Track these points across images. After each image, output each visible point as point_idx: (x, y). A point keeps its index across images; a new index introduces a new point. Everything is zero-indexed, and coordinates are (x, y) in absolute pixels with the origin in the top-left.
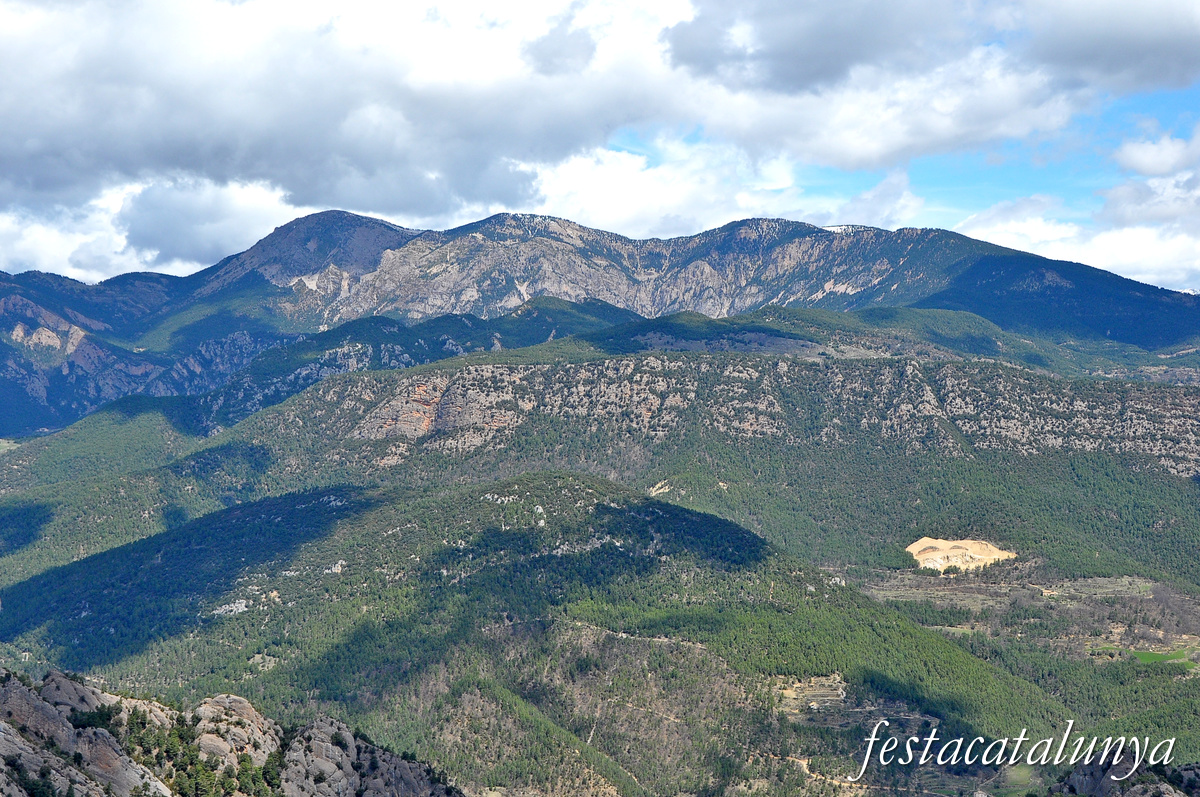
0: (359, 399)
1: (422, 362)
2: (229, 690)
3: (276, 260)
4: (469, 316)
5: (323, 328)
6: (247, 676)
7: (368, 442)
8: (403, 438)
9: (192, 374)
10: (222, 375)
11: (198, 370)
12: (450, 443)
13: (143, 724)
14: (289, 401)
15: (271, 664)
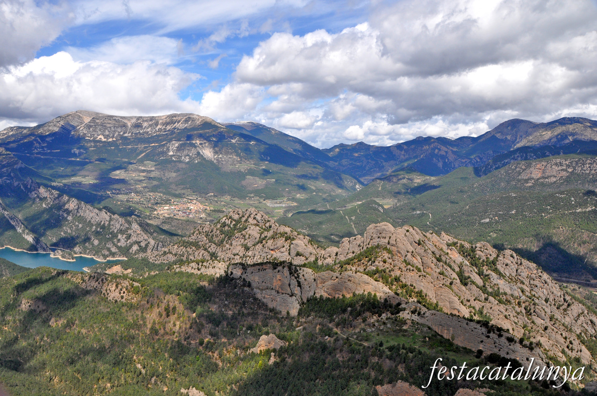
0: (521, 168)
1: (539, 158)
2: (484, 241)
3: (499, 132)
4: (553, 146)
5: (512, 149)
6: (489, 238)
7: (523, 179)
8: (533, 179)
9: (477, 161)
10: (485, 162)
11: (479, 160)
12: (547, 180)
13: (463, 247)
14: (502, 168)
15: (495, 235)
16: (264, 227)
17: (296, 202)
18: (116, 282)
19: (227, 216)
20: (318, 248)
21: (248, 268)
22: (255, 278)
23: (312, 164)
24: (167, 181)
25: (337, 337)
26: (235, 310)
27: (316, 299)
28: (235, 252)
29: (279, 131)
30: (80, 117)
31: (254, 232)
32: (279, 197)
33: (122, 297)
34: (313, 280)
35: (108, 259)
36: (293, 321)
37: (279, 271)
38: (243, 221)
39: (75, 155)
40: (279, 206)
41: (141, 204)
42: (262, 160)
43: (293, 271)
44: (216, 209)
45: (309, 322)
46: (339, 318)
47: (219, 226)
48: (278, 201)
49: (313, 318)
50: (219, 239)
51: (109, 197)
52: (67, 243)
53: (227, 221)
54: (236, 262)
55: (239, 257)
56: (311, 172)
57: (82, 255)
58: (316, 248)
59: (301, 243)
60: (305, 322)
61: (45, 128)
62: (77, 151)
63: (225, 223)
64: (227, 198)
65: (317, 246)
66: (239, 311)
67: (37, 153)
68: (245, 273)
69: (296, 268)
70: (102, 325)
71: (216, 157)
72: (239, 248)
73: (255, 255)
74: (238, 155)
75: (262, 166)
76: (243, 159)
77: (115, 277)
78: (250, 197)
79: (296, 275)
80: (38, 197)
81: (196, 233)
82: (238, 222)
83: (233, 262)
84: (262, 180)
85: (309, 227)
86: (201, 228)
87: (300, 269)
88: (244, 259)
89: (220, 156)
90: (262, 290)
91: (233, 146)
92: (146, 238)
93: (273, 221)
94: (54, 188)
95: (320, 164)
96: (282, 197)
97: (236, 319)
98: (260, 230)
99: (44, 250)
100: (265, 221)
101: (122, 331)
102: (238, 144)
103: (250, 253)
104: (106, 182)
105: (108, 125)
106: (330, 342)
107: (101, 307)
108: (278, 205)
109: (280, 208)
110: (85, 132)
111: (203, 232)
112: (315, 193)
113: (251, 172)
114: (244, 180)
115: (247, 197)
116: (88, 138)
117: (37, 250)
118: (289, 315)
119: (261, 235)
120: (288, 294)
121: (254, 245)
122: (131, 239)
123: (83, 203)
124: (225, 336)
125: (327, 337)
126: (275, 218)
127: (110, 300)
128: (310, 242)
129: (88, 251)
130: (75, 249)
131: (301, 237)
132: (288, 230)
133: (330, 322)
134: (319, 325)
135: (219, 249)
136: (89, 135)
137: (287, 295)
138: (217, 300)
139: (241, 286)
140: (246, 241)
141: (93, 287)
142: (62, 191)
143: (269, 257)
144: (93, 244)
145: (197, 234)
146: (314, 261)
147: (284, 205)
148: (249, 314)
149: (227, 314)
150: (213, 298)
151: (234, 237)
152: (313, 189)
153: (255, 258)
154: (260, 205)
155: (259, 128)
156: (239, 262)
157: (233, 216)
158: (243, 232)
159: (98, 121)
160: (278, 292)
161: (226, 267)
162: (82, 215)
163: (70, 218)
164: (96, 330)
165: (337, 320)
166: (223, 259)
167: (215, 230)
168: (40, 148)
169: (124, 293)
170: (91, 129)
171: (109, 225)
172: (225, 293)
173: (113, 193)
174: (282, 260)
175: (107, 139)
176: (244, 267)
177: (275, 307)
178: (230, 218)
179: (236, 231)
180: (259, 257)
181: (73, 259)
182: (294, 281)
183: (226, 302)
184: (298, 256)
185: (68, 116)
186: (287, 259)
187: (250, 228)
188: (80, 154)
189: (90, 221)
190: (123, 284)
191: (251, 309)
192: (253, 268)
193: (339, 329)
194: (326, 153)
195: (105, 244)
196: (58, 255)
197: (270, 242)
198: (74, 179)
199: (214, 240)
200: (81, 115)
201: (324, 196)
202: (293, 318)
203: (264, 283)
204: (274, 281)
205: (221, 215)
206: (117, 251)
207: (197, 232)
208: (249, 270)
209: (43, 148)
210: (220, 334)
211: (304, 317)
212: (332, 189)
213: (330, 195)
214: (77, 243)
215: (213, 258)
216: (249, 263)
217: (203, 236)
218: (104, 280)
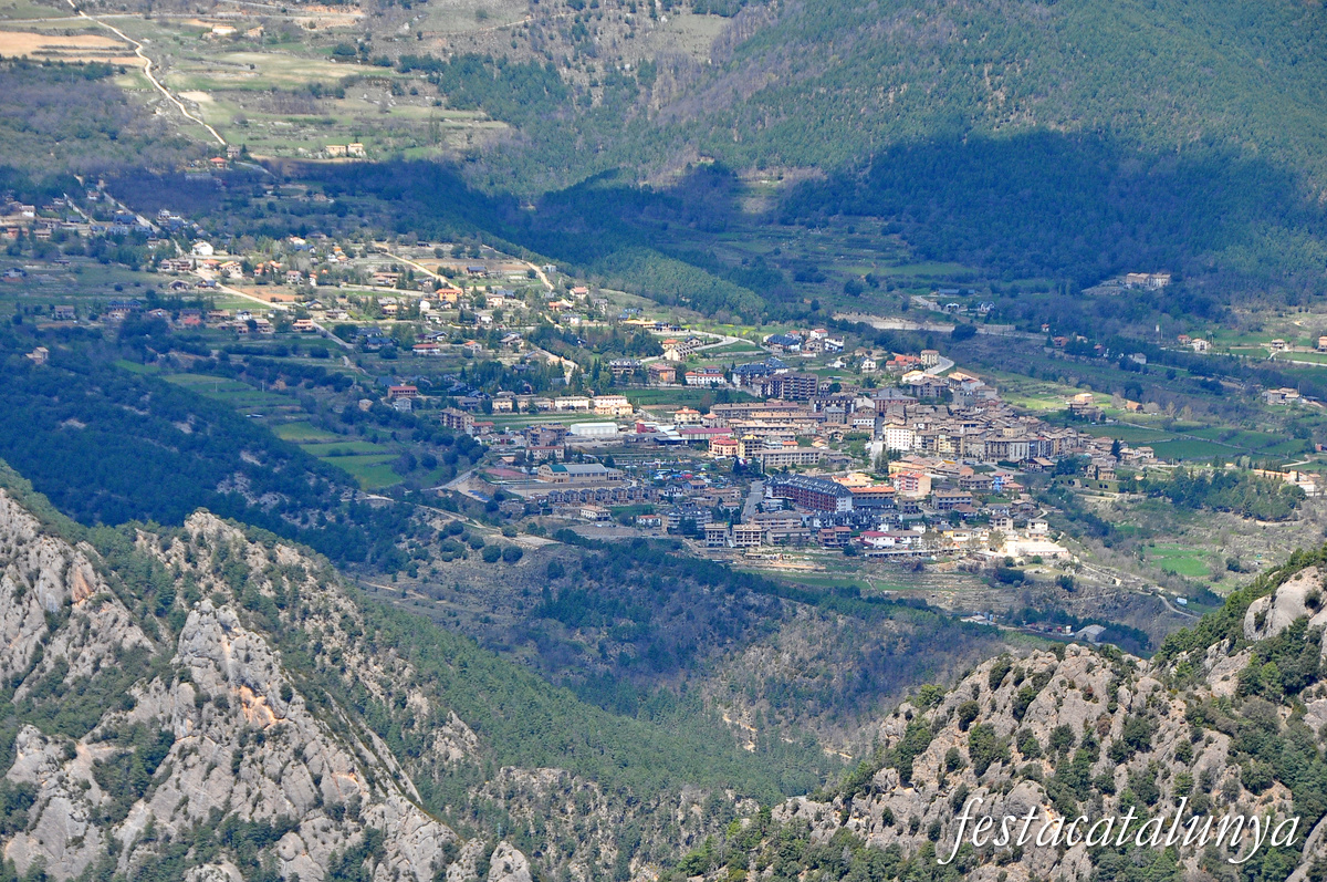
24: (611, 113)
41: (297, 374)
47: (1223, 679)
81: (940, 746)
86: (1007, 693)
92: (344, 781)
111: (1029, 748)
122: (165, 796)
145: (953, 764)
167: (1172, 728)
207: (952, 740)
217: (1026, 791)
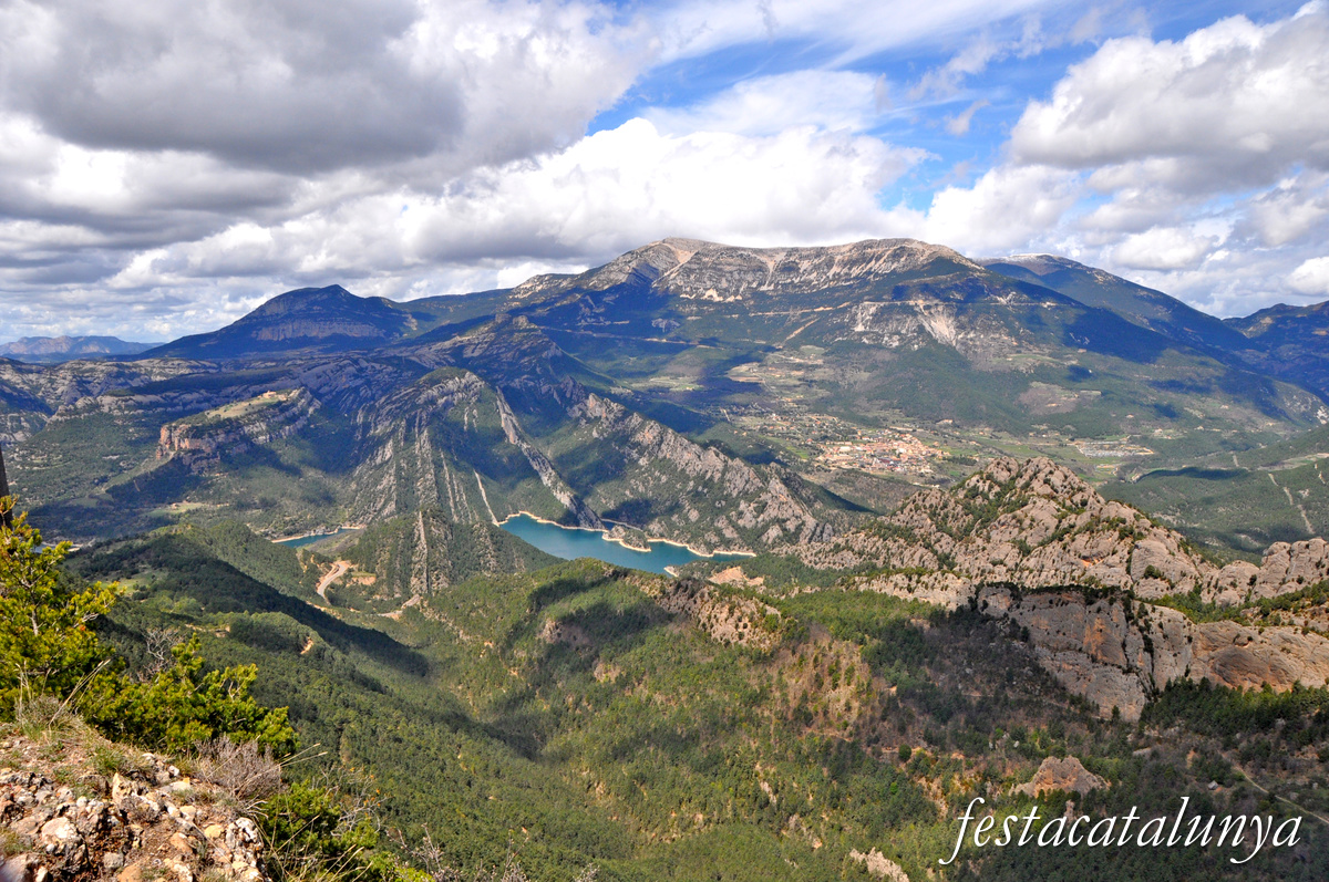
16: (1068, 503)
17: (1152, 447)
18: (730, 602)
19: (981, 473)
20: (1202, 561)
21: (1025, 595)
22: (1040, 622)
23: (1198, 355)
24: (848, 390)
25: (1243, 789)
26: (988, 690)
27: (1190, 686)
28: (995, 556)
29: (1115, 277)
30: (670, 251)
31: (1044, 513)
32: (1109, 434)
33: (741, 636)
34: (1186, 640)
35: (716, 551)
36: (1128, 733)
37: (1099, 610)
38: (1019, 486)
39: (658, 332)
40: (1107, 456)
41: (790, 437)
42: (1069, 343)
43: (1135, 613)
44: (958, 456)
45: (1166, 740)
46: (1249, 741)
47: (961, 495)
48: (1106, 443)
49: (1180, 733)
50: (960, 524)
51: (725, 420)
52: (635, 513)
53: (981, 484)
54: (998, 579)
55: (1005, 569)
56: (1194, 376)
57: (664, 540)
58: (1197, 562)
59: (1159, 547)
60: (1159, 740)
61: (602, 277)
62: (663, 324)
63: (975, 488)
64: (984, 432)
65: (1200, 556)
66: (997, 693)
67: (586, 328)
68: (1018, 607)
69: (1142, 607)
70: (697, 690)
71: (960, 336)
72: (1007, 548)
73: (1043, 566)
74: (1013, 333)
75: (1069, 359)
76: (1024, 343)
77: (727, 591)
78: (1039, 432)
79: (1141, 623)
80: (584, 415)
81: (909, 507)
82: (1007, 487)
83: (990, 579)
84: (1068, 393)
85: (1182, 510)
86: (921, 497)
87: (1154, 610)
88: (1017, 574)
89: (972, 335)
90: (1055, 650)
91: (1001, 312)
92: (798, 511)
93: (1092, 490)
94: (615, 398)
95: (1218, 355)
96: (1117, 433)
97: (988, 710)
98: (1058, 510)
99: (592, 524)
100: (1072, 488)
101: (735, 707)
102: (1013, 306)
103: (1032, 563)
104: (718, 387)
105: (728, 268)
106: (1220, 796)
107: (697, 653)
108: (1106, 453)
109: (1110, 460)
110: (681, 283)
111: (925, 507)
112: (1201, 428)
113: (1042, 374)
114: (1026, 391)
115: (1031, 431)
116: (683, 296)
117: (578, 524)
118: (1118, 718)
119: (1060, 522)
120: (1120, 667)
121: (1042, 544)
122: (766, 513)
123: (670, 431)
124: (960, 747)
125: (1214, 784)
126: (1098, 484)
127: (716, 640)
128: (1183, 545)
129: (677, 532)
130: (651, 527)
131: (1161, 531)
132: (1127, 513)
133: (1225, 749)
134: (1195, 750)
135: (959, 549)
136: (688, 289)
137: (1115, 668)
138: (947, 662)
139: (1006, 637)
140: (1024, 534)
141: (683, 608)
142: (631, 405)
143: (1076, 574)
144: (687, 519)
145: (911, 510)
146: (1190, 594)
147: (1120, 454)
148: (1020, 703)
149: (969, 697)
150: (938, 658)
151: (996, 523)
152: (1196, 418)
153: (1044, 574)
154: (1061, 451)
155: (1063, 270)
156: (1005, 580)
157: (995, 475)
158: (1018, 512)
159: (707, 259)
160: (1094, 660)
161: (974, 589)
162: (668, 456)
163: (643, 462)
164: (683, 699)
165: (1244, 744)
166: (967, 571)
167: (952, 504)
168: (590, 317)
169: (745, 627)
170: (692, 277)
171: (722, 480)
172: (967, 649)
173: (733, 413)
174: (1109, 583)
175: (725, 297)
176: (1015, 593)
177: (1084, 693)
178: (990, 477)
179: (1000, 509)
180: (1053, 572)
181: (645, 547)
182: (1135, 638)
183: (968, 671)
184: (1151, 579)
185: (646, 251)
186: (1122, 584)
187: (1035, 503)
188: (669, 328)
189: (683, 470)
190: (744, 609)
191: (1026, 691)
192: (1037, 597)
193: (1248, 769)
194: (1236, 329)
195: (712, 521)
196: (616, 536)
197: (1082, 540)
198: (655, 381)
199: (949, 525)
200: (673, 249)
201: (1226, 435)
202: (1129, 725)
203: (1061, 634)
204: (1087, 632)
205: (968, 470)
206: (736, 536)
207: (911, 506)
208: (1028, 600)
209: (596, 316)
210: (948, 741)
211: (1157, 727)
212: (1249, 419)
213: (1242, 434)
214: (656, 515)
215: (945, 568)
216: (1027, 584)
217: (924, 516)
218: (706, 595)
